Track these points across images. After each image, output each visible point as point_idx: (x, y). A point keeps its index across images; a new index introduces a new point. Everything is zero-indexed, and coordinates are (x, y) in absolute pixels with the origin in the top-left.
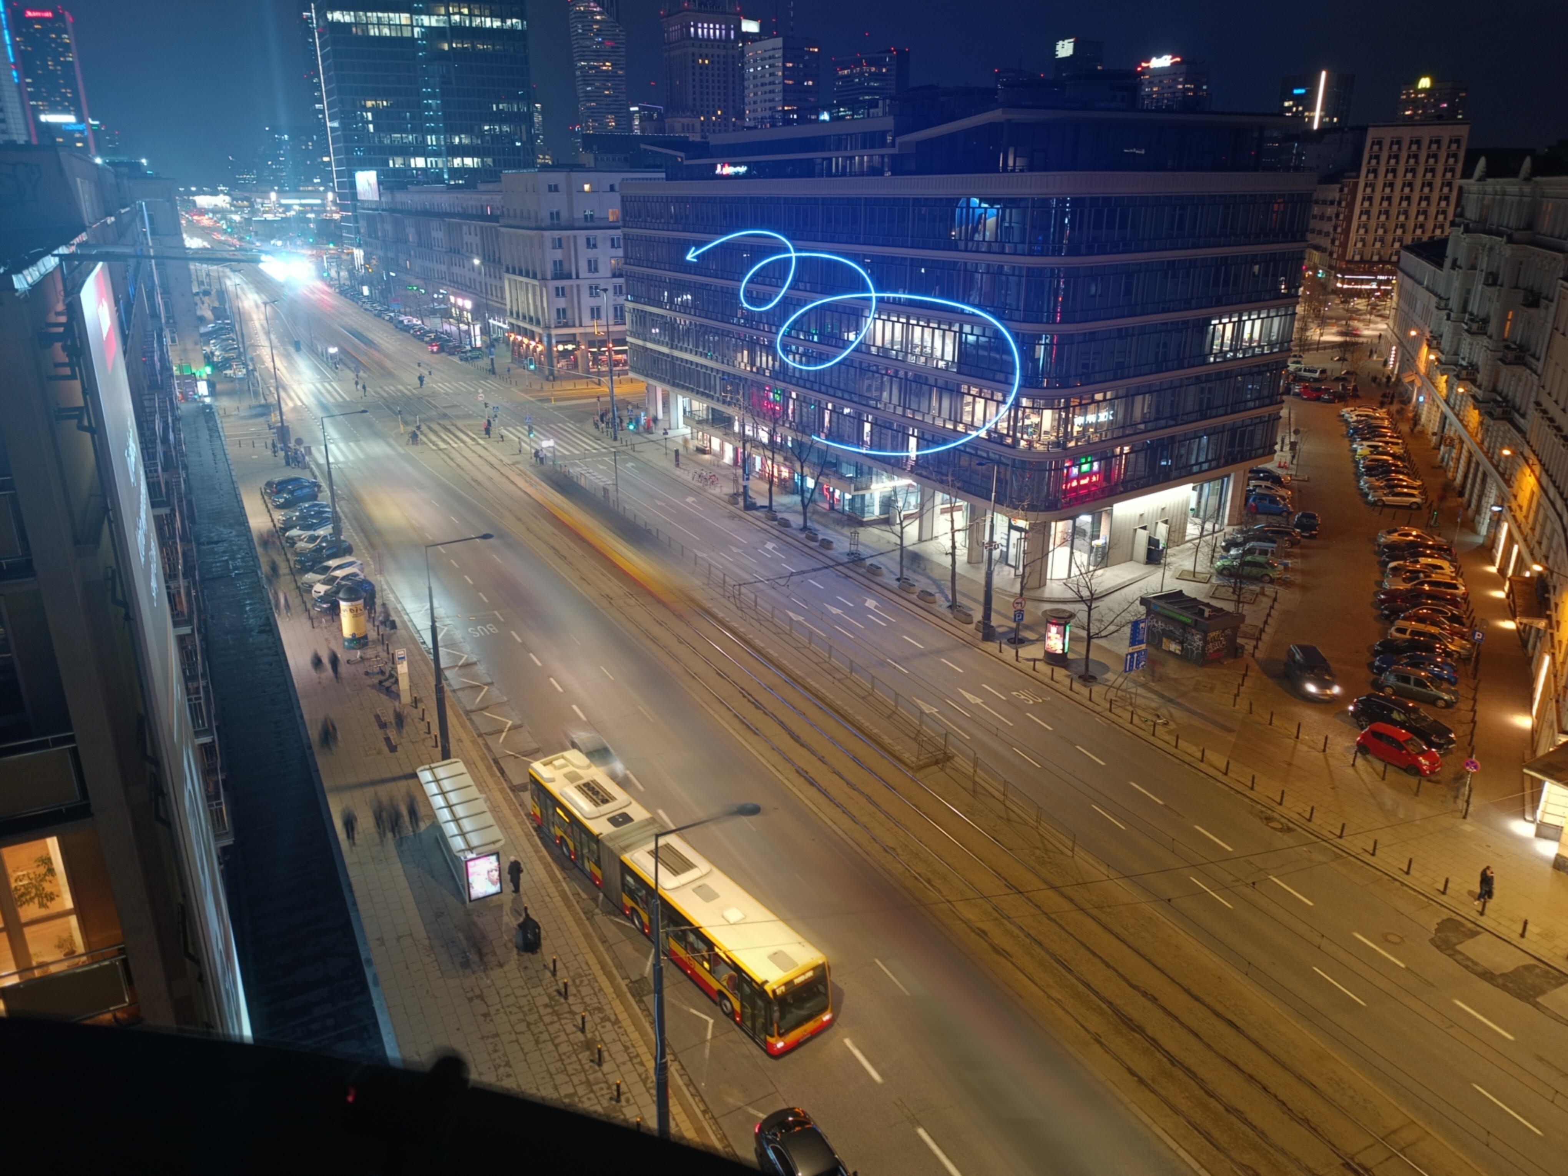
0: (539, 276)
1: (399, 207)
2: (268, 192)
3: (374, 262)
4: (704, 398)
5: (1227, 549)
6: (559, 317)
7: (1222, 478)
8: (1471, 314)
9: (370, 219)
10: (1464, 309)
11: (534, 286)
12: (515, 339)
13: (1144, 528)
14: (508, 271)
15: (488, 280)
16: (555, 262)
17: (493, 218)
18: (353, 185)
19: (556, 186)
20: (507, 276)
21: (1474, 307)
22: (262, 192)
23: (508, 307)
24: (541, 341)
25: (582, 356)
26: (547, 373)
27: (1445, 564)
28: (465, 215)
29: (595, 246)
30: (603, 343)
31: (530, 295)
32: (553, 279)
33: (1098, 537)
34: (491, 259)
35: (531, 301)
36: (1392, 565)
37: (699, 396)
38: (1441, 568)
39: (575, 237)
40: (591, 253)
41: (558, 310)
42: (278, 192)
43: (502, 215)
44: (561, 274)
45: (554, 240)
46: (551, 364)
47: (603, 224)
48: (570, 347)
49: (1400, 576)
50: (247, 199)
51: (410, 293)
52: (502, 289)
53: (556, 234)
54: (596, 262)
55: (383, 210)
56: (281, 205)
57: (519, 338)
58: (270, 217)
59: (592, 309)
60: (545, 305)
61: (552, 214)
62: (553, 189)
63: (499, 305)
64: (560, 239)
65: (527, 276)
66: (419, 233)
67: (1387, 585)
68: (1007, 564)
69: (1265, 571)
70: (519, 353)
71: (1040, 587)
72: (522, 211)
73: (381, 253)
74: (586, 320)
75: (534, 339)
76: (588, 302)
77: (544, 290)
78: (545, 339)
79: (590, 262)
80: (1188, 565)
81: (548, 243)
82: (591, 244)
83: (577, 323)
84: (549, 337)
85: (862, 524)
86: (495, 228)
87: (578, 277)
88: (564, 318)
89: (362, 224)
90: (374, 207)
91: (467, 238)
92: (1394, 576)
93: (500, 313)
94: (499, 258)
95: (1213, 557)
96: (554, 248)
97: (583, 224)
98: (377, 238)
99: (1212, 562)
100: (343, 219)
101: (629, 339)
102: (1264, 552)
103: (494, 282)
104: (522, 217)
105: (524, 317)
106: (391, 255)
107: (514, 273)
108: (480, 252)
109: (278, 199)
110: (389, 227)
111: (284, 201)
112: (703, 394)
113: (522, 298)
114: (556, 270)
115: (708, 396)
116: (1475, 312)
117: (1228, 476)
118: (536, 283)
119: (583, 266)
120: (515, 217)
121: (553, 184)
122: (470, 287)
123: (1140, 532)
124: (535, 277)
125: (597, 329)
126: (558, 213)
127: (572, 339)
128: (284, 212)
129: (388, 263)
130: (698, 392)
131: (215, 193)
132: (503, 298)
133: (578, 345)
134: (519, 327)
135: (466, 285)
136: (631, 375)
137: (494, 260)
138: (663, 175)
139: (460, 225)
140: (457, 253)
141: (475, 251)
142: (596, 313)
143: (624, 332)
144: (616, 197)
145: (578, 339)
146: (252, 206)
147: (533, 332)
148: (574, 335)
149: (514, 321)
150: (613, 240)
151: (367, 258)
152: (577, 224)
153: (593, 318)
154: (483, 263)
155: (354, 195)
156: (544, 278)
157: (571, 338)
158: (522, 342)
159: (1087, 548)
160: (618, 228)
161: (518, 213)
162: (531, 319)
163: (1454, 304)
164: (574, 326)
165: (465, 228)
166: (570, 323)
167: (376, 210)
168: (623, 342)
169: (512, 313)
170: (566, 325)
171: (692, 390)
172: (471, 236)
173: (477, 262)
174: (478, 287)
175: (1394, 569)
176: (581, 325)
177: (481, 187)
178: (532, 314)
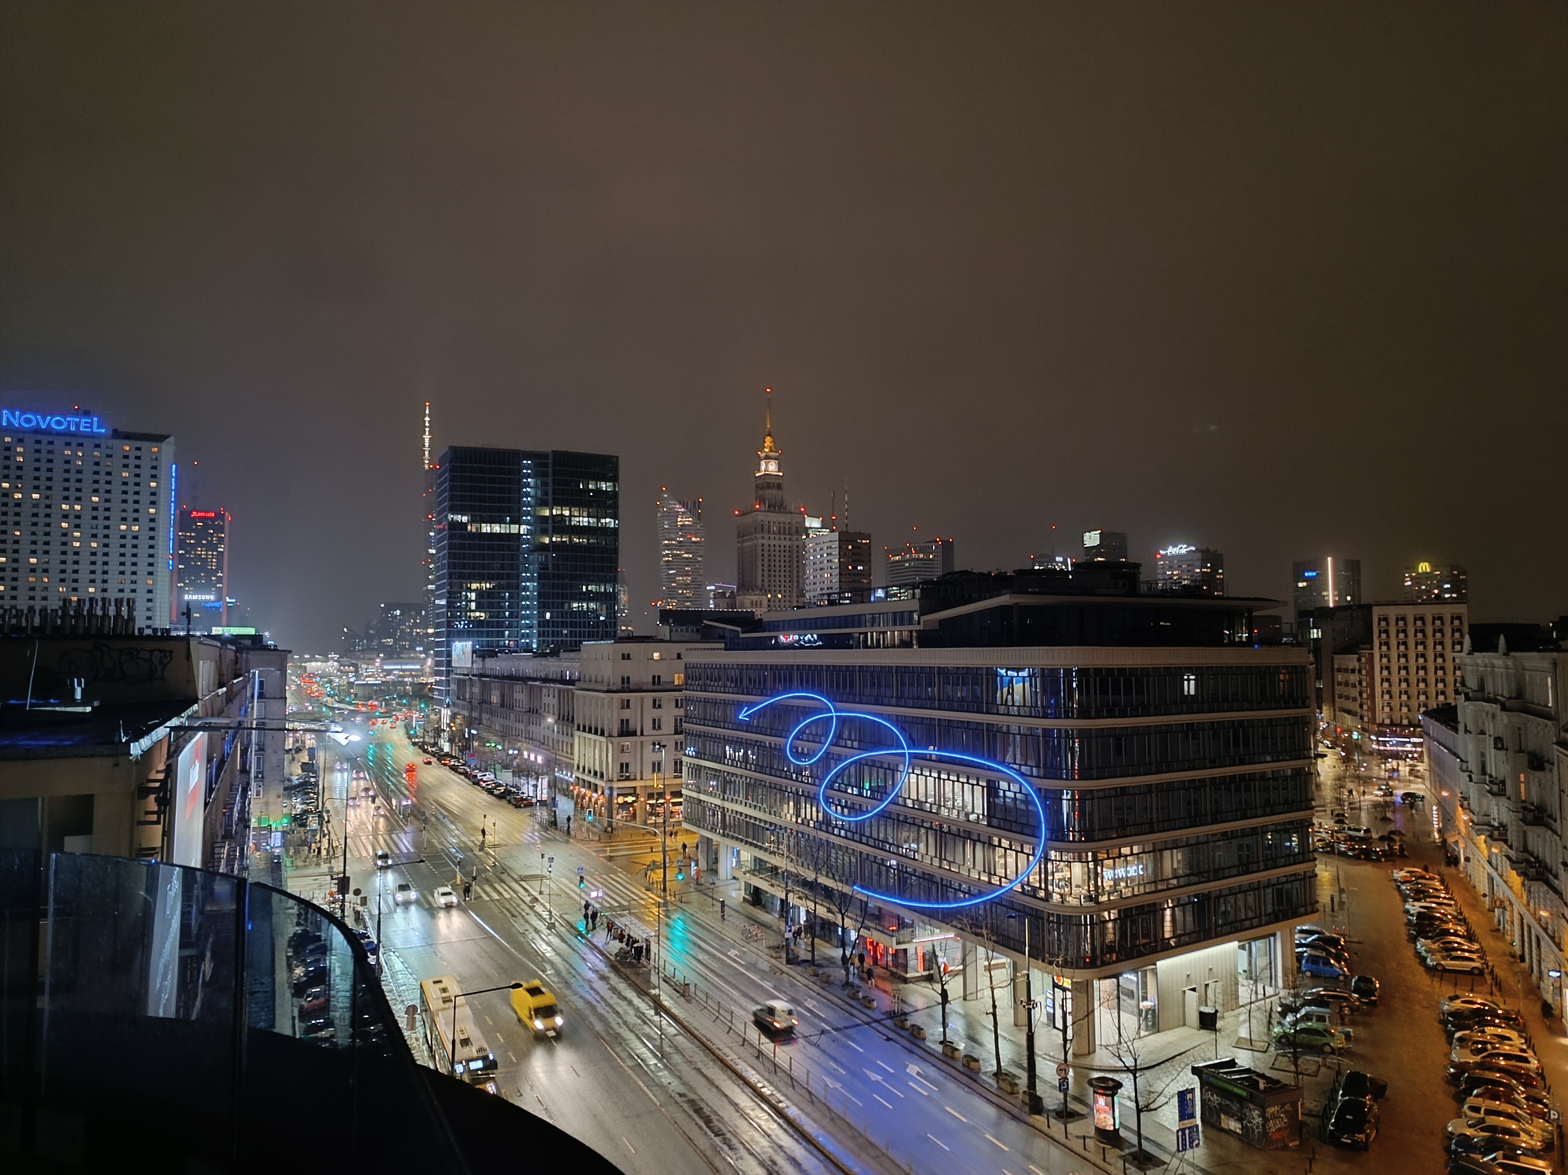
0: (606, 734)
1: (488, 672)
2: (374, 659)
3: (458, 721)
4: (752, 848)
5: (1283, 1014)
6: (622, 771)
7: (1267, 936)
8: (1491, 776)
9: (461, 683)
10: (1484, 772)
11: (600, 742)
12: (579, 792)
13: (1194, 990)
14: (578, 729)
15: (560, 736)
16: (622, 721)
17: (571, 682)
18: (449, 654)
19: (629, 655)
20: (577, 733)
21: (1491, 769)
22: (369, 659)
23: (576, 762)
24: (603, 793)
25: (641, 808)
26: (606, 824)
27: (1513, 1034)
28: (546, 680)
29: (660, 706)
30: (661, 795)
31: (597, 751)
32: (619, 736)
33: (1145, 999)
34: (566, 719)
35: (597, 756)
36: (1458, 1035)
37: (747, 846)
38: (1509, 1039)
39: (642, 699)
40: (656, 713)
41: (622, 765)
42: (382, 659)
43: (579, 680)
44: (626, 731)
45: (623, 701)
46: (611, 816)
47: (668, 687)
48: (630, 799)
49: (1467, 1047)
50: (355, 665)
51: (487, 749)
52: (572, 745)
53: (625, 696)
54: (659, 720)
55: (473, 675)
56: (383, 670)
57: (583, 790)
58: (371, 681)
59: (654, 764)
60: (610, 760)
61: (623, 679)
62: (626, 657)
63: (568, 760)
64: (628, 701)
65: (596, 733)
66: (503, 696)
67: (1455, 1057)
68: (1055, 1027)
69: (1325, 1040)
70: (582, 805)
71: (1089, 1054)
72: (596, 677)
73: (466, 713)
74: (648, 773)
75: (596, 791)
76: (650, 756)
77: (610, 746)
78: (607, 792)
79: (654, 720)
80: (1243, 1033)
81: (616, 705)
82: (656, 705)
83: (638, 777)
84: (611, 789)
85: (905, 981)
86: (571, 690)
87: (642, 734)
88: (627, 772)
89: (453, 687)
90: (466, 672)
91: (545, 700)
92: (1461, 1047)
93: (569, 767)
94: (573, 717)
95: (1270, 1023)
96: (622, 708)
97: (651, 687)
98: (465, 699)
99: (1269, 1030)
100: (438, 683)
101: (684, 792)
102: (1321, 1019)
103: (566, 739)
104: (596, 682)
105: (590, 772)
106: (475, 715)
107: (584, 730)
108: (556, 712)
109: (382, 664)
110: (476, 690)
111: (385, 667)
112: (751, 844)
113: (589, 753)
114: (622, 727)
115: (756, 846)
116: (1494, 774)
117: (1274, 935)
118: (603, 739)
119: (648, 724)
120: (590, 681)
121: (626, 653)
122: (543, 744)
123: (1189, 993)
124: (602, 734)
125: (656, 782)
126: (628, 678)
127: (634, 792)
128: (385, 676)
129: (470, 723)
130: (746, 842)
131: (327, 660)
132: (572, 754)
133: (637, 796)
134: (584, 780)
135: (539, 741)
136: (685, 825)
137: (568, 719)
138: (722, 646)
139: (541, 688)
140: (534, 712)
141: (551, 711)
142: (657, 767)
143: (681, 785)
144: (680, 664)
145: (638, 792)
146: (356, 671)
147: (596, 785)
148: (635, 788)
149: (580, 776)
150: (677, 700)
151: (453, 717)
152: (644, 688)
153: (654, 771)
154: (556, 722)
155: (449, 663)
156: (610, 736)
157: (632, 791)
158: (585, 795)
159: (1136, 1010)
160: (680, 690)
161: (593, 679)
162: (596, 773)
163: (1473, 765)
164: (635, 779)
165: (545, 691)
166: (632, 777)
167: (468, 675)
168: (679, 794)
169: (578, 768)
170: (628, 779)
171: (742, 840)
172: (549, 698)
173: (550, 720)
174: (551, 744)
175: (1460, 1039)
176: (642, 779)
177: (563, 655)
178: (597, 769)
